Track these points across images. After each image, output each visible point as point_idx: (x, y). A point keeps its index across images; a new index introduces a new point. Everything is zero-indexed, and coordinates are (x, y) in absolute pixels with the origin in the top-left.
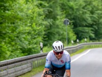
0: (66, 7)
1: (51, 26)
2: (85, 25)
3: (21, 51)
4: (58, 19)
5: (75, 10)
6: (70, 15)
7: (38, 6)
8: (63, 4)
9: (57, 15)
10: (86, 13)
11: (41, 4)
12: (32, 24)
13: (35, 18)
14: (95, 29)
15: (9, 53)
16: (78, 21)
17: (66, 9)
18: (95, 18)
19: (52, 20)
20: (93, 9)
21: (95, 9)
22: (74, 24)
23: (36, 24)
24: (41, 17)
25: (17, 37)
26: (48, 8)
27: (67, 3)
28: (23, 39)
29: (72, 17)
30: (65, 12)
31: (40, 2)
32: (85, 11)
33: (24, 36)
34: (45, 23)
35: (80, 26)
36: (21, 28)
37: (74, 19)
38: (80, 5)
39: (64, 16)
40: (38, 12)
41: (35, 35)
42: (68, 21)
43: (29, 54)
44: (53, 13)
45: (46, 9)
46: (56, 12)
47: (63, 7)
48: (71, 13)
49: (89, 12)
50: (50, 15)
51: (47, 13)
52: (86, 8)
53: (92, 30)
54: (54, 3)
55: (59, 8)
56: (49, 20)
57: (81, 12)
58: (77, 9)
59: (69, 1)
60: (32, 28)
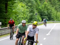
0: (38, 9)
7: (27, 8)
11: (28, 8)
14: (48, 16)
16: (42, 14)
25: (18, 19)
31: (27, 7)
33: (21, 19)
34: (29, 14)
36: (20, 16)
40: (27, 10)
51: (31, 11)
56: (31, 13)
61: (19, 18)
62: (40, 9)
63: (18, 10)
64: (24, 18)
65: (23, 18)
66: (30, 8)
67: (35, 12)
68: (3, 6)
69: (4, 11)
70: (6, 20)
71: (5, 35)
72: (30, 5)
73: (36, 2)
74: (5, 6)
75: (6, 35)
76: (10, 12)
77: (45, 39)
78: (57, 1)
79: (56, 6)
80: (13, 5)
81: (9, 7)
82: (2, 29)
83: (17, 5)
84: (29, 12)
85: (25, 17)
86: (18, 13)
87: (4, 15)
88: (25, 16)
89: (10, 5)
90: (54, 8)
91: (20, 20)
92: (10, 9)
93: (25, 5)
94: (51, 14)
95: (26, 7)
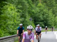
0: (31, 12)
1: (23, 21)
2: (39, 21)
3: (9, 33)
4: (27, 18)
5: (35, 14)
6: (32, 16)
8: (29, 11)
9: (26, 16)
10: (40, 15)
11: (18, 11)
12: (14, 20)
13: (15, 18)
14: (44, 22)
15: (3, 34)
16: (36, 19)
17: (30, 13)
18: (44, 17)
19: (24, 18)
20: (43, 13)
21: (44, 13)
22: (34, 20)
23: (16, 20)
24: (18, 17)
25: (7, 26)
26: (22, 13)
27: (31, 10)
28: (10, 28)
29: (34, 17)
30: (30, 14)
32: (40, 14)
33: (10, 26)
34: (20, 20)
35: (37, 21)
36: (9, 22)
37: (34, 18)
38: (38, 11)
39: (30, 16)
40: (17, 14)
41: (16, 26)
42: (31, 19)
43: (13, 35)
44: (24, 15)
45: (21, 13)
46: (26, 14)
47: (29, 12)
48: (33, 15)
49: (42, 15)
50: (23, 16)
51: (21, 15)
52: (40, 13)
53: (43, 23)
54: (25, 10)
55: (27, 13)
56: (22, 19)
57: (38, 15)
58: (36, 13)
59: (32, 9)
60: (14, 22)
61: (8, 24)
62: (33, 13)
64: (15, 24)
65: (13, 25)
66: (21, 11)
67: (27, 17)
72: (20, 8)
73: (28, 3)
78: (55, 2)
79: (53, 8)
88: (16, 22)
90: (52, 11)
93: (15, 8)
94: (47, 19)
95: (16, 10)
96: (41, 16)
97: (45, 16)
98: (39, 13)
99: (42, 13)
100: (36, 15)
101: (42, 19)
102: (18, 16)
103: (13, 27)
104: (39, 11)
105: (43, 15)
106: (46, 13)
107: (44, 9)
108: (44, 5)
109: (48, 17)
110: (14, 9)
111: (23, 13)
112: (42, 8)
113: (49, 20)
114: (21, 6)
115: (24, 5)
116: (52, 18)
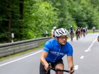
61: (42, 26)
63: (40, 13)
65: (48, 26)
66: (58, 10)
67: (67, 16)
68: (16, 8)
69: (19, 15)
70: (21, 29)
71: (19, 52)
72: (59, 6)
74: (19, 8)
75: (21, 53)
76: (27, 17)
77: (82, 57)
80: (31, 5)
81: (26, 9)
82: (16, 44)
83: (38, 7)
84: (57, 17)
85: (51, 24)
86: (40, 19)
87: (19, 21)
88: (51, 22)
89: (27, 7)
91: (44, 29)
92: (28, 12)
94: (92, 18)
95: (52, 9)
96: (84, 16)
97: (89, 15)
98: (82, 11)
99: (86, 12)
100: (79, 14)
101: (86, 18)
102: (55, 15)
103: (48, 28)
104: (82, 9)
105: (87, 14)
106: (90, 12)
107: (89, 6)
108: (88, 2)
109: (92, 16)
110: (50, 7)
111: (63, 12)
112: (85, 6)
113: (94, 20)
114: (60, 4)
115: (63, 2)
116: (97, 18)
